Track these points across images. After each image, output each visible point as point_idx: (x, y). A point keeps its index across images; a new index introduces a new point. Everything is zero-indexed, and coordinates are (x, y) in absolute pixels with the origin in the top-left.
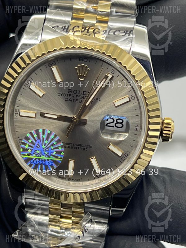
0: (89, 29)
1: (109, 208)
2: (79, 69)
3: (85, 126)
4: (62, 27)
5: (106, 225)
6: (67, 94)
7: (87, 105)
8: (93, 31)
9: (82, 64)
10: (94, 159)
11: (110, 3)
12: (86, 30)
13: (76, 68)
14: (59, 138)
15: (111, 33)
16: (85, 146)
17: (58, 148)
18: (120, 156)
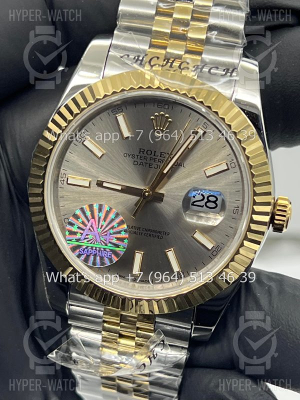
0: (173, 62)
1: (190, 325)
2: (156, 119)
3: (160, 203)
4: (133, 57)
5: (186, 351)
6: (138, 156)
7: (165, 172)
8: (178, 65)
9: (162, 113)
10: (171, 251)
11: (207, 25)
12: (169, 64)
13: (152, 117)
14: (122, 218)
15: (206, 70)
16: (160, 232)
17: (119, 232)
18: (210, 249)
